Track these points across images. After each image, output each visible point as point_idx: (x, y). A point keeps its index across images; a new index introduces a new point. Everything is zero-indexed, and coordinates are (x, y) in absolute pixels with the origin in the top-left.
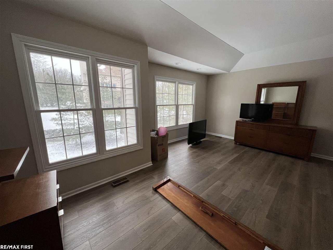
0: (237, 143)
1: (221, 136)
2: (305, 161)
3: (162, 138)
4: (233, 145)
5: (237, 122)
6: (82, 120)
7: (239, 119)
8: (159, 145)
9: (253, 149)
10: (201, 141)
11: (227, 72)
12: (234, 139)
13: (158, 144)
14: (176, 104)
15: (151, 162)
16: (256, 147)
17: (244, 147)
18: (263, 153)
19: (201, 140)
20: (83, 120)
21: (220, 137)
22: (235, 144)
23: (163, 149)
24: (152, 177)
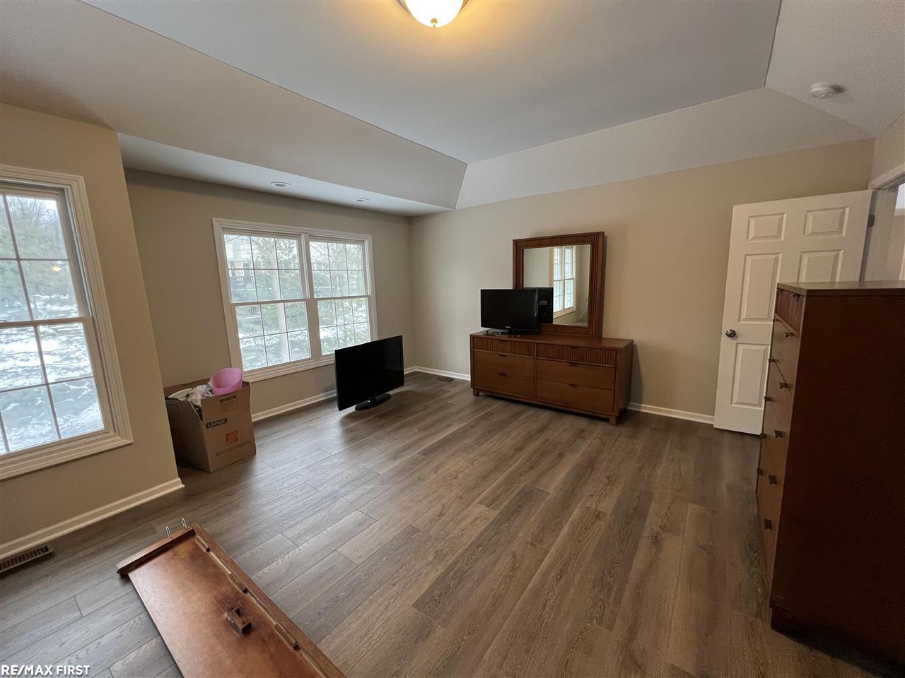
0: (480, 394)
1: (452, 375)
2: (611, 424)
3: (221, 401)
4: (469, 396)
5: (474, 338)
6: (72, 356)
7: (479, 329)
8: (208, 426)
9: (512, 405)
10: (389, 397)
11: (446, 209)
12: (470, 380)
13: (206, 421)
14: (308, 296)
15: (180, 479)
16: (518, 399)
17: (492, 400)
18: (531, 411)
19: (391, 393)
20: (78, 354)
21: (450, 380)
22: (474, 395)
23: (227, 435)
24: (154, 528)
